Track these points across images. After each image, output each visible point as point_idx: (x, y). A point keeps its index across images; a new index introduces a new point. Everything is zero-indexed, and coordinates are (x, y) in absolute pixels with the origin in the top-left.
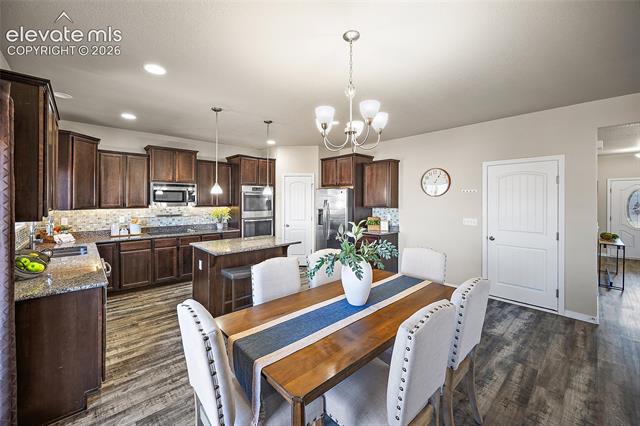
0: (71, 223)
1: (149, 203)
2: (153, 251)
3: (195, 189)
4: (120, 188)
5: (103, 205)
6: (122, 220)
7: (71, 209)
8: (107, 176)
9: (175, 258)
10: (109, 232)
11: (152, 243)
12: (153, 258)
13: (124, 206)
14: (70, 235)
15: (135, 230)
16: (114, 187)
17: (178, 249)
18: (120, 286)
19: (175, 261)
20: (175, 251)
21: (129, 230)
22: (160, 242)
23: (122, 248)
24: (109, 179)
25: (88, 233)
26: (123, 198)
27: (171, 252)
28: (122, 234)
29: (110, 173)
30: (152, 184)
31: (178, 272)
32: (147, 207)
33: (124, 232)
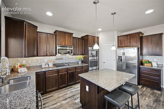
0: (27, 63)
1: (56, 54)
2: (58, 74)
3: (72, 48)
4: (45, 48)
5: (39, 55)
6: (46, 61)
7: (25, 57)
8: (40, 42)
9: (66, 77)
10: (41, 66)
11: (58, 71)
12: (59, 77)
13: (47, 55)
14: (25, 68)
15: (51, 65)
16: (43, 48)
17: (68, 73)
18: (46, 91)
19: (67, 78)
20: (66, 74)
21: (48, 65)
22: (61, 71)
23: (47, 74)
24: (41, 44)
25: (33, 67)
26: (47, 52)
27: (65, 74)
28: (46, 67)
29: (41, 42)
30: (57, 46)
31: (68, 83)
32: (56, 56)
33: (47, 66)
